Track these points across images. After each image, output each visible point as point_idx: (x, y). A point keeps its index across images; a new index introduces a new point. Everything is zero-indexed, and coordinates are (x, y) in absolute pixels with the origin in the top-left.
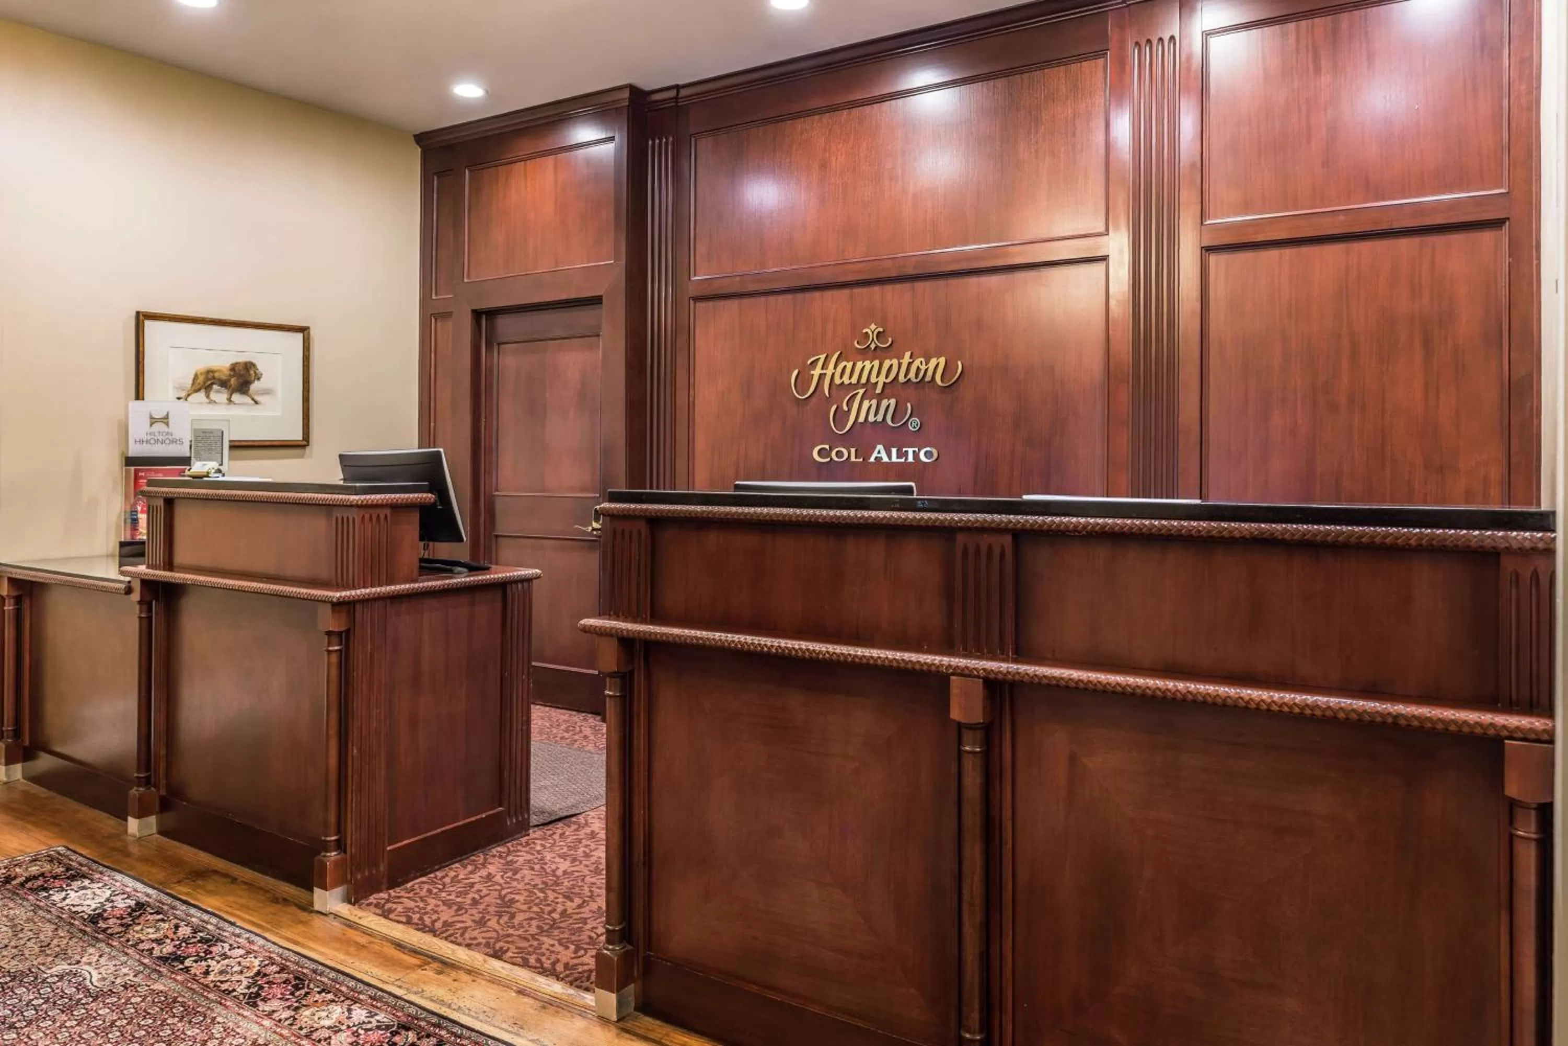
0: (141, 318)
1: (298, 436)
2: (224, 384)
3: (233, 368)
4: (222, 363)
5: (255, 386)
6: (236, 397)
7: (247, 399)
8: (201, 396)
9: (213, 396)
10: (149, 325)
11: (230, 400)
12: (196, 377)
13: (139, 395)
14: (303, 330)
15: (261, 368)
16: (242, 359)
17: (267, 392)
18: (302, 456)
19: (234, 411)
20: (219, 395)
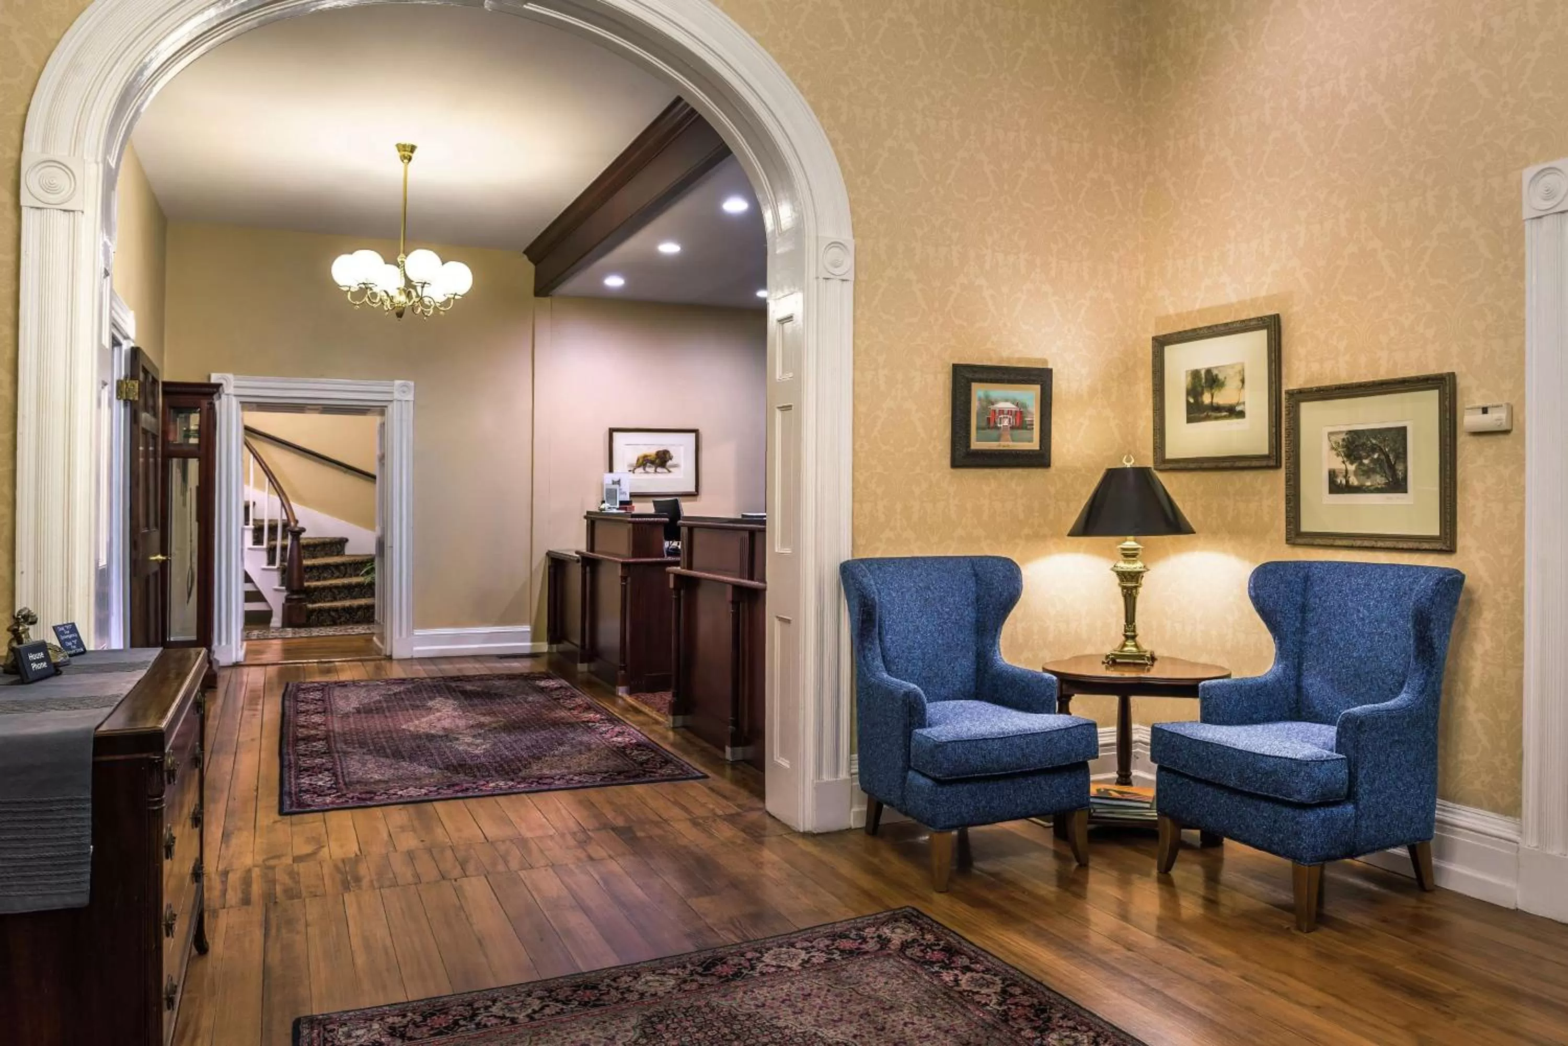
0: (612, 431)
1: (692, 489)
2: (652, 462)
3: (658, 453)
4: (652, 451)
5: (670, 463)
6: (659, 470)
7: (665, 470)
8: (641, 470)
9: (647, 469)
10: (615, 434)
11: (656, 471)
12: (638, 460)
13: (611, 470)
14: (695, 431)
15: (672, 453)
16: (661, 449)
17: (675, 466)
18: (696, 500)
19: (659, 476)
20: (651, 469)
